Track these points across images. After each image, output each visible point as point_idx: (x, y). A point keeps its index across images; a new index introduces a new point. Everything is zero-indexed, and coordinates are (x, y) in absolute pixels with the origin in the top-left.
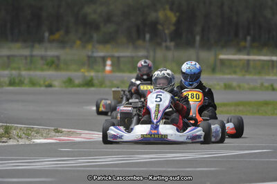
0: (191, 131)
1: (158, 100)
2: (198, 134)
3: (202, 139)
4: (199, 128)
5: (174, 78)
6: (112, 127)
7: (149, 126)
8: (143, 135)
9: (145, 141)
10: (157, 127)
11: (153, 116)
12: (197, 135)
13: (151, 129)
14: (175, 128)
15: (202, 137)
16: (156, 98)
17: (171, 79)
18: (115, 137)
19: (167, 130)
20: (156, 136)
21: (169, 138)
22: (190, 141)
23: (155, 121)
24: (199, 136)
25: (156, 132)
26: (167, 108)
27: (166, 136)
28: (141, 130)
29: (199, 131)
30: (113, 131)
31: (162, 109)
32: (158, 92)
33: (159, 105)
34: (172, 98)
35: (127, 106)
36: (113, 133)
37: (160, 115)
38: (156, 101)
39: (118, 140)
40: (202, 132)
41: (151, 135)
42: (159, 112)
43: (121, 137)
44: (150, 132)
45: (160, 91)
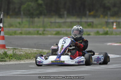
0: (78, 59)
1: (64, 42)
2: (81, 60)
3: (84, 63)
4: (83, 57)
6: (39, 57)
7: (56, 56)
8: (52, 61)
9: (53, 64)
11: (59, 51)
12: (81, 61)
13: (57, 58)
19: (65, 59)
20: (59, 62)
22: (77, 64)
23: (59, 54)
24: (82, 61)
25: (59, 59)
26: (68, 46)
27: (64, 61)
28: (53, 58)
29: (82, 59)
31: (64, 47)
33: (63, 45)
35: (55, 46)
36: (39, 60)
37: (62, 50)
38: (62, 43)
39: (41, 64)
40: (84, 59)
41: (56, 61)
42: (62, 49)
43: (42, 62)
44: (56, 59)
45: (66, 38)
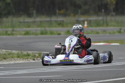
0: (86, 58)
1: (71, 41)
2: (90, 59)
3: (93, 62)
4: (91, 56)
5: (83, 29)
7: (65, 55)
8: (61, 60)
9: (62, 63)
10: (68, 56)
11: (67, 50)
12: (90, 60)
13: (65, 57)
14: (78, 56)
15: (93, 61)
16: (70, 40)
17: (81, 29)
18: (47, 61)
19: (74, 57)
20: (68, 61)
21: (75, 61)
22: (86, 63)
23: (68, 53)
24: (91, 60)
25: (67, 58)
26: (75, 45)
27: (73, 60)
28: (61, 57)
30: (46, 58)
31: (72, 46)
32: (71, 37)
33: (70, 44)
34: (78, 40)
35: (59, 45)
36: (46, 59)
37: (70, 49)
38: (69, 42)
39: (49, 63)
40: (93, 58)
41: (65, 60)
42: (70, 48)
43: (50, 62)
44: (65, 58)
45: (72, 37)
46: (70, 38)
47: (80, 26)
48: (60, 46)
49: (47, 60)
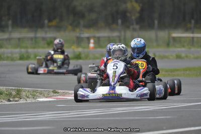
0: (139, 91)
2: (145, 92)
3: (148, 97)
4: (146, 88)
6: (81, 89)
7: (108, 87)
8: (103, 95)
9: (106, 99)
10: (114, 88)
11: (111, 80)
12: (144, 94)
13: (110, 90)
15: (148, 95)
16: (114, 66)
17: (125, 51)
18: (83, 96)
19: (122, 90)
20: (114, 95)
21: (123, 96)
22: (139, 98)
23: (113, 84)
24: (146, 94)
25: (113, 91)
26: (122, 73)
27: (121, 95)
28: (102, 90)
29: (146, 90)
30: (81, 92)
31: (117, 74)
32: (115, 62)
33: (115, 72)
34: (125, 65)
35: (93, 73)
37: (116, 79)
38: (113, 69)
39: (86, 99)
40: (148, 91)
41: (110, 94)
42: (115, 77)
43: (87, 96)
44: (109, 92)
45: (117, 61)
46: (113, 64)
47: (123, 45)
48: (95, 75)
49: (83, 94)
